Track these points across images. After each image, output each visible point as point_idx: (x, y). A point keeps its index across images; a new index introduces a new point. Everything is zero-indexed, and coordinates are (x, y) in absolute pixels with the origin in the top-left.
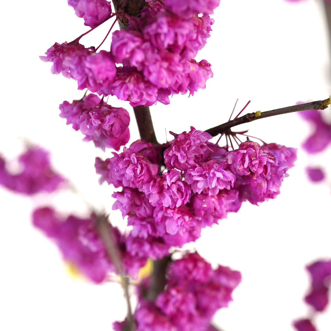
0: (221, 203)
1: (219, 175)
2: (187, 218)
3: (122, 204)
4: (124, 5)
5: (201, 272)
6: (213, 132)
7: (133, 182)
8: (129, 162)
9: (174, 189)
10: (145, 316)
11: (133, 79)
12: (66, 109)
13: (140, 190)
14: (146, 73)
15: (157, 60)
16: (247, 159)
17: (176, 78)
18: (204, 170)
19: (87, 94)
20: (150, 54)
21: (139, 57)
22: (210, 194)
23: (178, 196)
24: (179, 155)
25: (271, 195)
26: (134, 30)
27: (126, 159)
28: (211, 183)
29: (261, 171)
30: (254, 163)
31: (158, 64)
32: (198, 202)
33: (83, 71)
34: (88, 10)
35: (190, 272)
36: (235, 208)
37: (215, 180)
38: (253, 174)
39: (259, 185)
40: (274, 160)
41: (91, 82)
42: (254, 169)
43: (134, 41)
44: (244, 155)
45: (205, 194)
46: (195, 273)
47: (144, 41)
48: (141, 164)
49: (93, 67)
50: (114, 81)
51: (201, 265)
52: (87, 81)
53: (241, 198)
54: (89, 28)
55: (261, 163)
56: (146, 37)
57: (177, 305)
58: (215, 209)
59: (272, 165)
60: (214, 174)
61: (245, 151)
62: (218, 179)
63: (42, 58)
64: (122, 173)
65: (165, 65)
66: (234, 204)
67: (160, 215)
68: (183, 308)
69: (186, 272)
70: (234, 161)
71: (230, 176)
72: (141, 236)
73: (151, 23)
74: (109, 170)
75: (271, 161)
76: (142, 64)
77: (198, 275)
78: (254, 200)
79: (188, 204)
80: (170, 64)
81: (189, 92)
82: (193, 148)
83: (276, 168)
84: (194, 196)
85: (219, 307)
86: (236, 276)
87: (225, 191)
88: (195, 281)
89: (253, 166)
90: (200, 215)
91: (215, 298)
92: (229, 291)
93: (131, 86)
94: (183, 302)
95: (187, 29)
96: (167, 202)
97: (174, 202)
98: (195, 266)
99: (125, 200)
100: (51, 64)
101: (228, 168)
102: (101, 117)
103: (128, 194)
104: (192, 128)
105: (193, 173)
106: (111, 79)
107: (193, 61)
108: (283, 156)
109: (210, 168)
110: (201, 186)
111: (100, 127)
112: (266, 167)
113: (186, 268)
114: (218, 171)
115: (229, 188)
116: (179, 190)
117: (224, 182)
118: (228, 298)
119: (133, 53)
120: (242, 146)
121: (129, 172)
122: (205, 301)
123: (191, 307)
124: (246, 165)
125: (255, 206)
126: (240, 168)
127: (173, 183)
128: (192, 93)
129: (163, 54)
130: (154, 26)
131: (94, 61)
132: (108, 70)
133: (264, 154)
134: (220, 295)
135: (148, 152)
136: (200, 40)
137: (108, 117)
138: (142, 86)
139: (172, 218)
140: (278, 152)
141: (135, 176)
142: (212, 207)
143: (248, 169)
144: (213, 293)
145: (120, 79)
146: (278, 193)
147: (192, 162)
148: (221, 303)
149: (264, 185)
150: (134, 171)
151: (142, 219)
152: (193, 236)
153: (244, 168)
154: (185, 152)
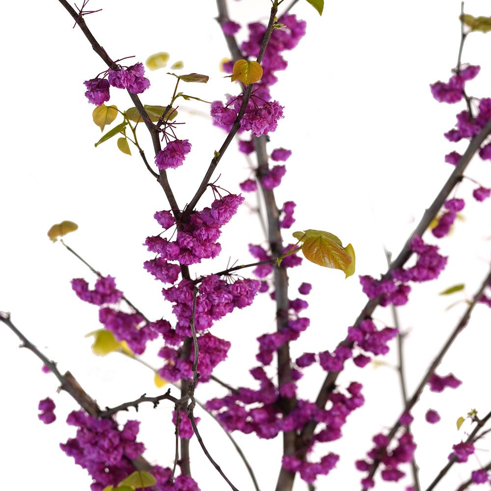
0: (225, 309)
1: (226, 296)
2: (209, 317)
3: (177, 311)
4: (181, 218)
5: (213, 342)
6: (220, 274)
7: (184, 301)
8: (182, 291)
9: (204, 303)
10: (185, 366)
11: (187, 253)
12: (148, 265)
13: (188, 304)
14: (194, 251)
15: (199, 246)
16: (239, 288)
17: (207, 253)
18: (219, 294)
19: (157, 257)
20: (196, 243)
21: (191, 245)
22: (221, 305)
23: (206, 306)
24: (206, 287)
25: (249, 304)
26: (188, 231)
27: (181, 289)
28: (222, 300)
29: (245, 294)
30: (242, 290)
31: (200, 247)
32: (214, 308)
33: (165, 251)
34: (165, 222)
35: (207, 343)
36: (231, 311)
37: (224, 299)
38: (241, 295)
39: (244, 300)
40: (251, 288)
41: (168, 256)
42: (242, 293)
43: (189, 238)
44: (237, 287)
45: (218, 305)
46: (209, 344)
47: (194, 237)
48: (188, 292)
49: (170, 249)
50: (179, 255)
51: (212, 339)
52: (167, 255)
53: (234, 306)
54: (164, 229)
55: (245, 290)
56: (194, 235)
57: (201, 360)
58: (223, 312)
59: (250, 290)
60: (223, 296)
61: (238, 285)
62: (225, 298)
63: (143, 244)
64: (178, 296)
65: (203, 248)
66: (230, 309)
67: (197, 315)
68: (204, 361)
69: (205, 343)
70: (233, 289)
71: (231, 296)
72: (184, 325)
73: (197, 229)
74: (169, 294)
75: (250, 289)
76: (192, 247)
77: (211, 344)
78: (240, 307)
79: (210, 310)
80: (205, 247)
81: (211, 258)
82: (213, 284)
83: (251, 291)
84: (213, 306)
85: (220, 360)
86: (228, 344)
87: (228, 303)
88: (209, 348)
89: (242, 291)
90: (215, 315)
91: (218, 356)
92: (226, 352)
93: (187, 257)
94: (204, 358)
95: (213, 232)
96: (201, 309)
97: (204, 309)
98: (210, 340)
99: (179, 309)
100: (147, 247)
101: (230, 292)
102: (168, 270)
103: (181, 306)
104: (212, 274)
105: (213, 296)
106: (177, 254)
107: (213, 244)
108: (254, 285)
109: (222, 293)
110: (217, 301)
111: (167, 275)
112: (247, 292)
113: (205, 341)
114: (225, 294)
115: (230, 302)
116: (206, 303)
117: (227, 299)
118: (225, 356)
119: (188, 243)
120: (236, 282)
121: (182, 296)
122: (214, 357)
123: (208, 361)
124: (239, 291)
125: (241, 310)
126: (235, 293)
127: (203, 301)
128: (213, 258)
129: (202, 243)
130: (199, 231)
131: (171, 247)
132: (176, 251)
133: (246, 285)
134: (222, 354)
135: (190, 285)
136: (218, 235)
137: (171, 270)
138: (192, 257)
139: (203, 317)
140: (251, 283)
141: (185, 297)
142: (222, 310)
143: (240, 293)
144: (218, 353)
145: (181, 254)
146: (252, 303)
147: (212, 290)
148: (222, 358)
149: (246, 300)
150: (185, 295)
151: (187, 317)
152: (210, 325)
153: (238, 293)
154: (210, 286)
